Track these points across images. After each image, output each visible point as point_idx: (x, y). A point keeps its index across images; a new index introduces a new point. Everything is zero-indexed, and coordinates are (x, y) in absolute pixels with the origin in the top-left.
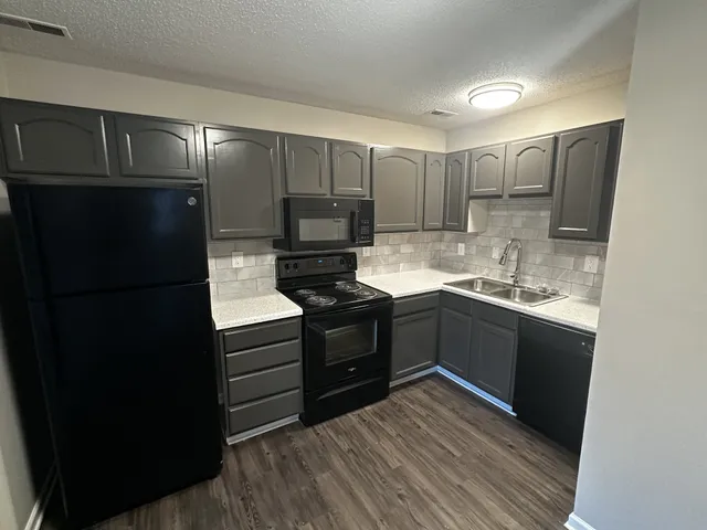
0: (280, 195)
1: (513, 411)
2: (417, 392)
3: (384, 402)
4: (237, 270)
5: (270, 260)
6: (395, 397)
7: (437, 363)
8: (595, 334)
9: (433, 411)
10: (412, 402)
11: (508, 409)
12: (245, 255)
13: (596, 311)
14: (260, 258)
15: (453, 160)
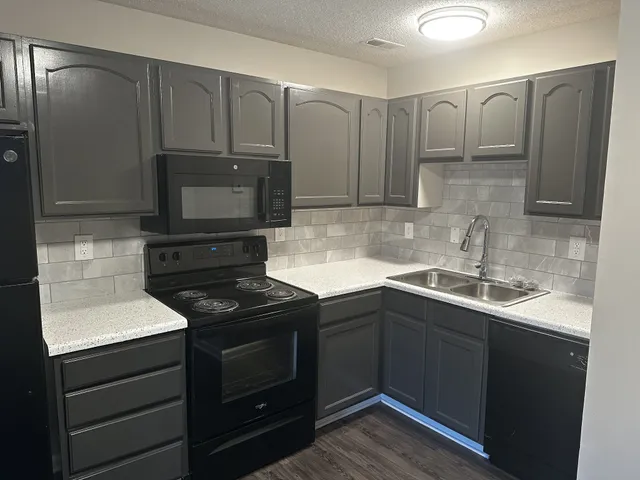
0: (150, 151)
1: (485, 451)
2: (354, 434)
3: (308, 451)
4: (83, 264)
5: (136, 247)
6: (324, 443)
7: (381, 389)
8: (587, 341)
9: (377, 457)
10: (347, 448)
11: (478, 449)
12: (95, 241)
13: (588, 310)
14: (120, 245)
15: (398, 109)
